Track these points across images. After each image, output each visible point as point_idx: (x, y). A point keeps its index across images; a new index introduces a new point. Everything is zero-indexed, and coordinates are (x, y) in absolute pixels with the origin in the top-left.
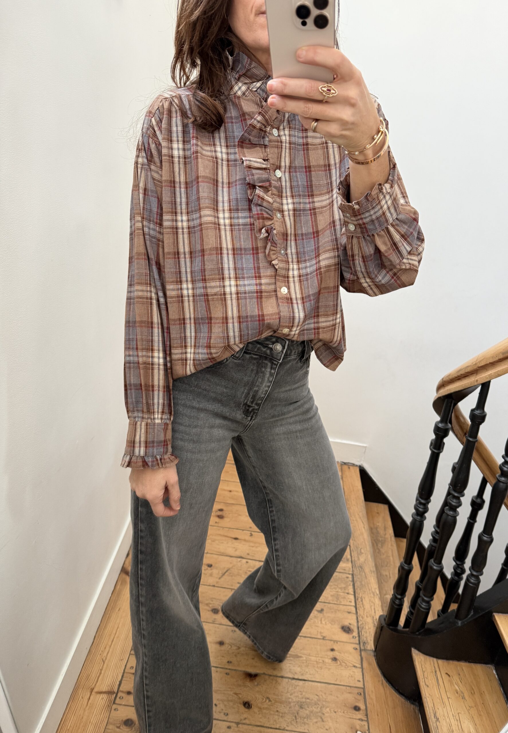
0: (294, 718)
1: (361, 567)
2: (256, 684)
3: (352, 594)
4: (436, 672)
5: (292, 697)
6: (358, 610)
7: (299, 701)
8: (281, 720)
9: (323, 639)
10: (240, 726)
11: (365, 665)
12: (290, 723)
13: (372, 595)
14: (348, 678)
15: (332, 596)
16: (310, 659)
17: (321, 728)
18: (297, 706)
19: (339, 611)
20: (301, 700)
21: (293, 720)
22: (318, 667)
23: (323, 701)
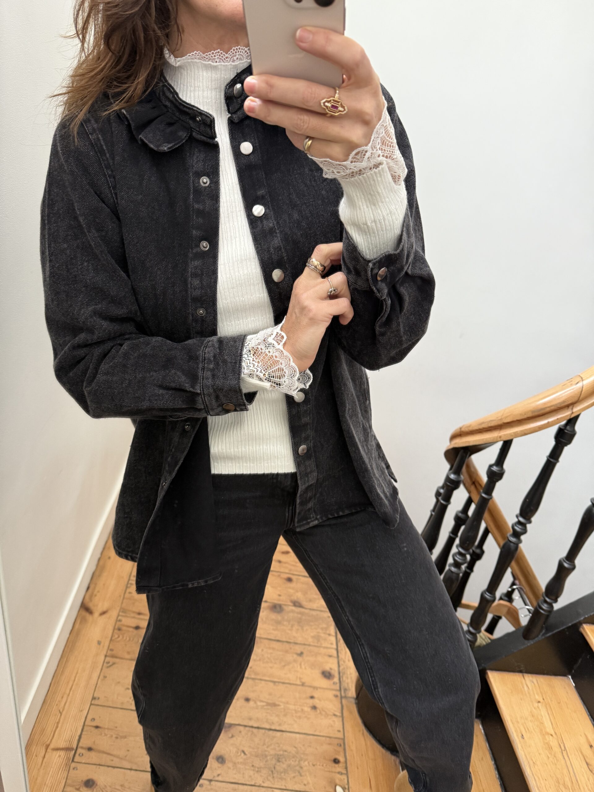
0: (270, 772)
2: (230, 735)
5: (269, 749)
6: (338, 654)
7: (276, 754)
8: (256, 775)
9: (302, 685)
10: (213, 783)
11: (346, 713)
12: (266, 779)
14: (328, 728)
15: (312, 637)
16: (289, 707)
17: (300, 784)
18: (274, 759)
19: (320, 654)
20: (279, 753)
21: (270, 775)
22: (296, 716)
23: (302, 753)
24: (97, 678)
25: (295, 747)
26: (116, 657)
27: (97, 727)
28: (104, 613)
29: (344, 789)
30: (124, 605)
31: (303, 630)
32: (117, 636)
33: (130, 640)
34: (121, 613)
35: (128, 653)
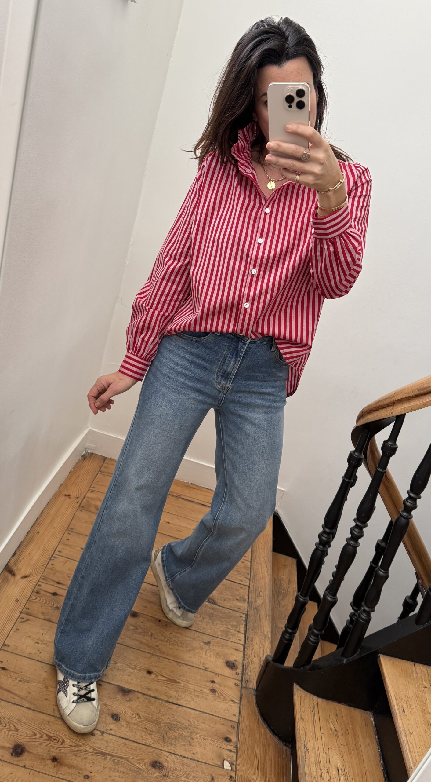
0: (161, 737)
1: (257, 609)
2: (128, 699)
3: (243, 633)
4: (314, 708)
5: (163, 718)
6: (246, 649)
7: (170, 723)
8: (148, 737)
9: (205, 670)
10: (105, 735)
11: (244, 702)
12: (156, 742)
13: (264, 638)
14: (224, 711)
15: (221, 631)
16: (188, 686)
17: (188, 751)
18: (167, 727)
19: (226, 646)
20: (172, 723)
21: (161, 739)
22: (194, 695)
23: (195, 727)
24: (10, 630)
25: (189, 721)
26: (31, 615)
27: (4, 669)
28: (26, 577)
29: (231, 764)
30: (45, 574)
31: (213, 623)
32: (34, 598)
33: (46, 603)
34: (41, 580)
35: (43, 613)
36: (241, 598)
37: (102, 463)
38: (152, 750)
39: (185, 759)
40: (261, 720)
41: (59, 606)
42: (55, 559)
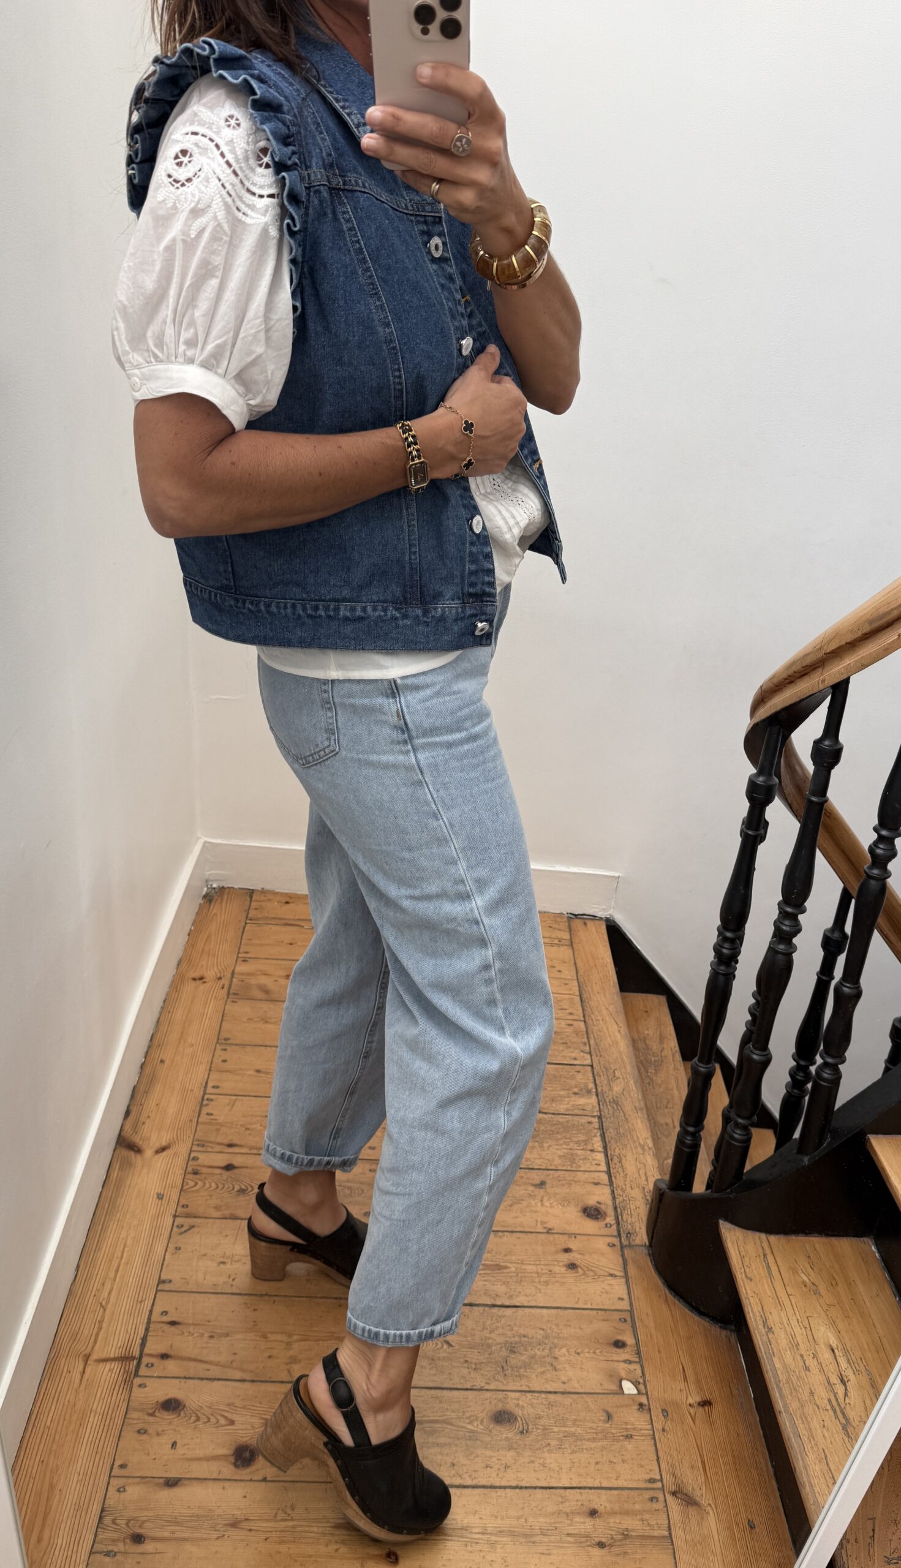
0: (498, 1369)
1: (615, 1102)
3: (599, 1152)
4: (765, 1256)
5: (493, 1335)
6: (613, 1179)
7: (507, 1341)
8: (473, 1374)
9: (548, 1233)
11: (632, 1271)
12: (491, 1378)
13: (641, 1152)
14: (601, 1296)
15: (560, 1157)
16: (524, 1269)
17: (553, 1381)
18: (504, 1350)
19: (576, 1182)
20: (512, 1340)
21: (498, 1373)
22: (540, 1282)
23: (555, 1337)
24: (163, 1250)
25: (540, 1329)
26: (195, 1217)
27: (173, 1323)
28: (162, 1150)
29: (636, 1384)
30: (199, 1135)
31: (542, 1147)
32: (191, 1183)
33: (217, 1187)
34: (195, 1148)
35: (217, 1208)
36: (581, 1090)
37: (248, 902)
38: (488, 1394)
39: (552, 1397)
40: (670, 1297)
41: (243, 1187)
42: (211, 1103)
